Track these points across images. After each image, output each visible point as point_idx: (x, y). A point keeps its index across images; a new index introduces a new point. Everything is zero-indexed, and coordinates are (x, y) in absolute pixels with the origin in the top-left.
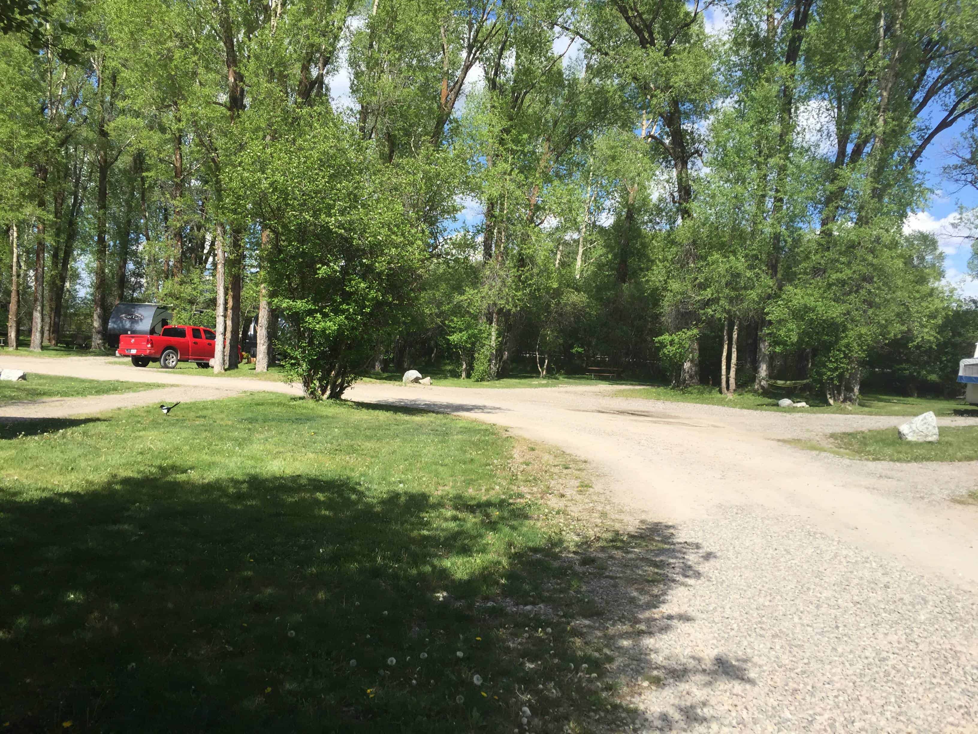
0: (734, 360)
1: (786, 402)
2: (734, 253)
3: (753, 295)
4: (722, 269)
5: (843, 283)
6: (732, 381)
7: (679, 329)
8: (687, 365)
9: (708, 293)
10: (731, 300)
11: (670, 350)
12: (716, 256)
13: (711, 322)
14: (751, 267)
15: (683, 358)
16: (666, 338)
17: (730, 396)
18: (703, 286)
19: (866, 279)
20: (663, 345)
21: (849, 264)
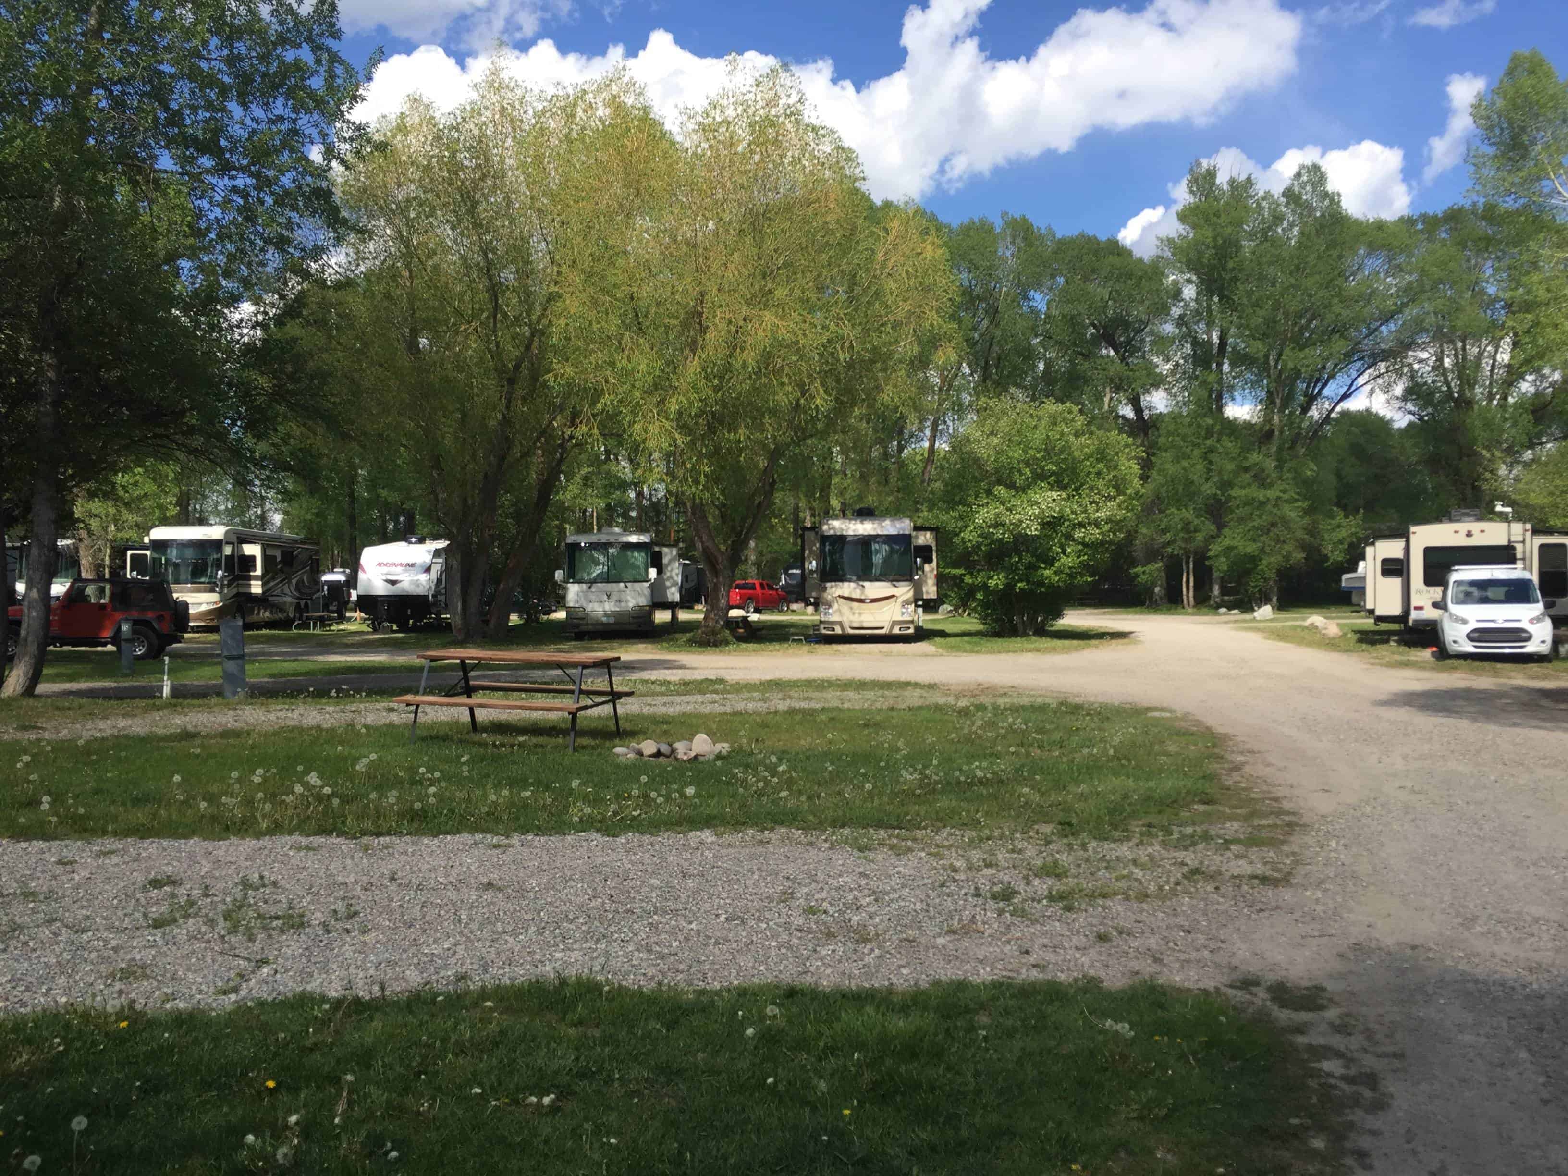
0: (1192, 584)
1: (1223, 610)
2: (1186, 506)
3: (1200, 537)
4: (1177, 519)
5: (1257, 528)
6: (1191, 599)
7: (1148, 563)
8: (1157, 589)
9: (1168, 536)
10: (1185, 540)
11: (1143, 578)
12: (1173, 510)
13: (1172, 556)
14: (1198, 516)
15: (1154, 585)
16: (1139, 569)
17: (1190, 610)
18: (1164, 532)
19: (1273, 525)
20: (1137, 576)
21: (1260, 516)
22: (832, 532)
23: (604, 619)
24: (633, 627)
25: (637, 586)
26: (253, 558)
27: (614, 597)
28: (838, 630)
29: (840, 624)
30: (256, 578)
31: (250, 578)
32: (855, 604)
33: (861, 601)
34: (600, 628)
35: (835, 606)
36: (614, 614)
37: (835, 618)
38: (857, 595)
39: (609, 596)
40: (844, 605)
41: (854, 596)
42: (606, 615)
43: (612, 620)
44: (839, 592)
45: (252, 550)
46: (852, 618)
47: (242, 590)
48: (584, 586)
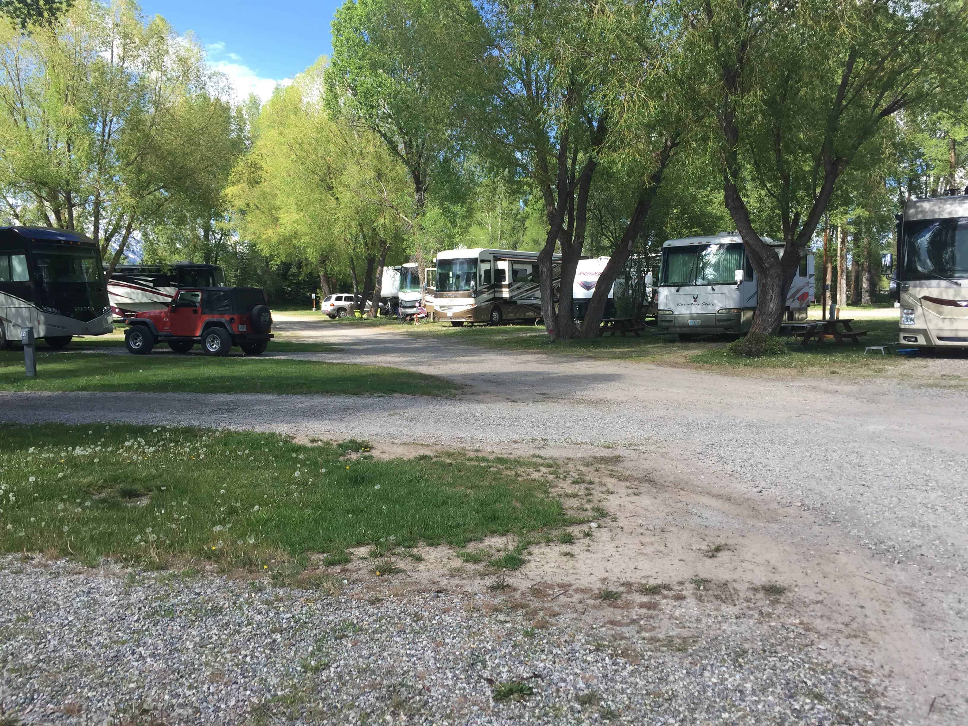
22: (920, 217)
23: (691, 323)
24: (721, 330)
25: (725, 288)
26: (503, 271)
27: (700, 300)
28: (921, 341)
29: (924, 332)
30: (505, 286)
31: (501, 286)
32: (947, 309)
33: (953, 303)
34: (685, 330)
35: (919, 310)
36: (699, 317)
37: (918, 325)
38: (949, 295)
39: (695, 299)
40: (931, 310)
41: (945, 297)
42: (692, 318)
43: (698, 323)
44: (925, 292)
45: (503, 265)
46: (941, 325)
47: (497, 295)
48: (673, 289)
